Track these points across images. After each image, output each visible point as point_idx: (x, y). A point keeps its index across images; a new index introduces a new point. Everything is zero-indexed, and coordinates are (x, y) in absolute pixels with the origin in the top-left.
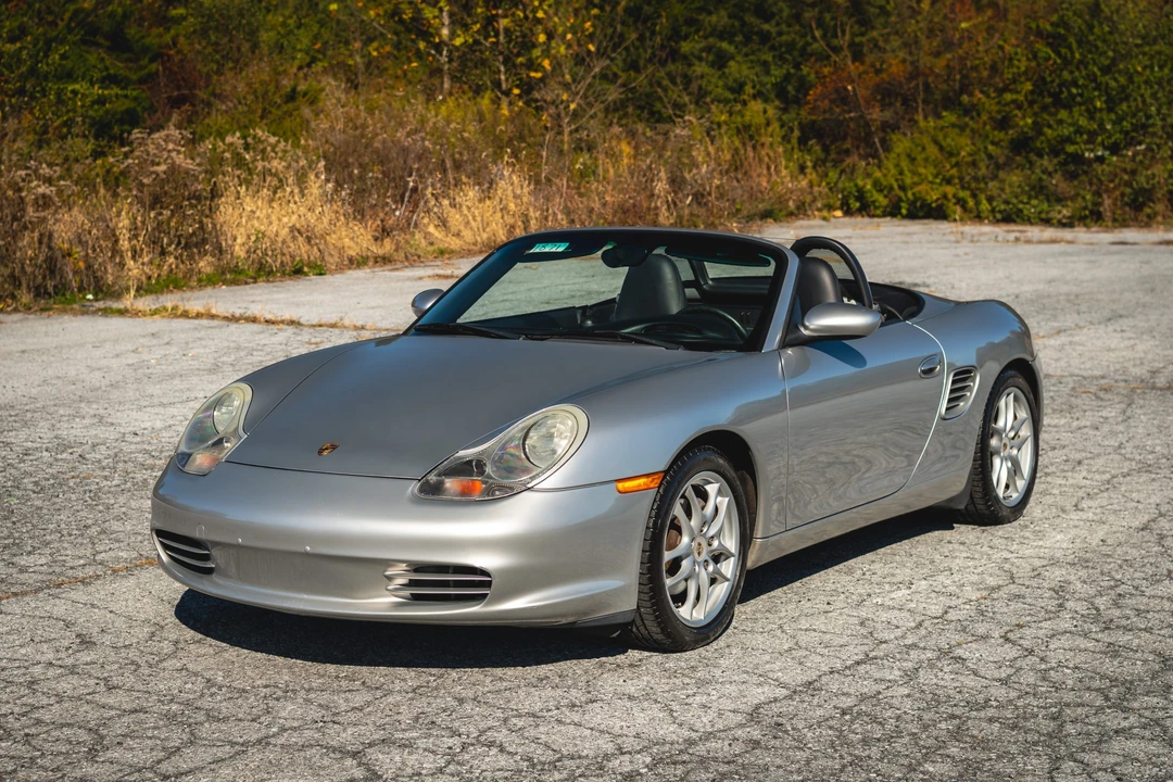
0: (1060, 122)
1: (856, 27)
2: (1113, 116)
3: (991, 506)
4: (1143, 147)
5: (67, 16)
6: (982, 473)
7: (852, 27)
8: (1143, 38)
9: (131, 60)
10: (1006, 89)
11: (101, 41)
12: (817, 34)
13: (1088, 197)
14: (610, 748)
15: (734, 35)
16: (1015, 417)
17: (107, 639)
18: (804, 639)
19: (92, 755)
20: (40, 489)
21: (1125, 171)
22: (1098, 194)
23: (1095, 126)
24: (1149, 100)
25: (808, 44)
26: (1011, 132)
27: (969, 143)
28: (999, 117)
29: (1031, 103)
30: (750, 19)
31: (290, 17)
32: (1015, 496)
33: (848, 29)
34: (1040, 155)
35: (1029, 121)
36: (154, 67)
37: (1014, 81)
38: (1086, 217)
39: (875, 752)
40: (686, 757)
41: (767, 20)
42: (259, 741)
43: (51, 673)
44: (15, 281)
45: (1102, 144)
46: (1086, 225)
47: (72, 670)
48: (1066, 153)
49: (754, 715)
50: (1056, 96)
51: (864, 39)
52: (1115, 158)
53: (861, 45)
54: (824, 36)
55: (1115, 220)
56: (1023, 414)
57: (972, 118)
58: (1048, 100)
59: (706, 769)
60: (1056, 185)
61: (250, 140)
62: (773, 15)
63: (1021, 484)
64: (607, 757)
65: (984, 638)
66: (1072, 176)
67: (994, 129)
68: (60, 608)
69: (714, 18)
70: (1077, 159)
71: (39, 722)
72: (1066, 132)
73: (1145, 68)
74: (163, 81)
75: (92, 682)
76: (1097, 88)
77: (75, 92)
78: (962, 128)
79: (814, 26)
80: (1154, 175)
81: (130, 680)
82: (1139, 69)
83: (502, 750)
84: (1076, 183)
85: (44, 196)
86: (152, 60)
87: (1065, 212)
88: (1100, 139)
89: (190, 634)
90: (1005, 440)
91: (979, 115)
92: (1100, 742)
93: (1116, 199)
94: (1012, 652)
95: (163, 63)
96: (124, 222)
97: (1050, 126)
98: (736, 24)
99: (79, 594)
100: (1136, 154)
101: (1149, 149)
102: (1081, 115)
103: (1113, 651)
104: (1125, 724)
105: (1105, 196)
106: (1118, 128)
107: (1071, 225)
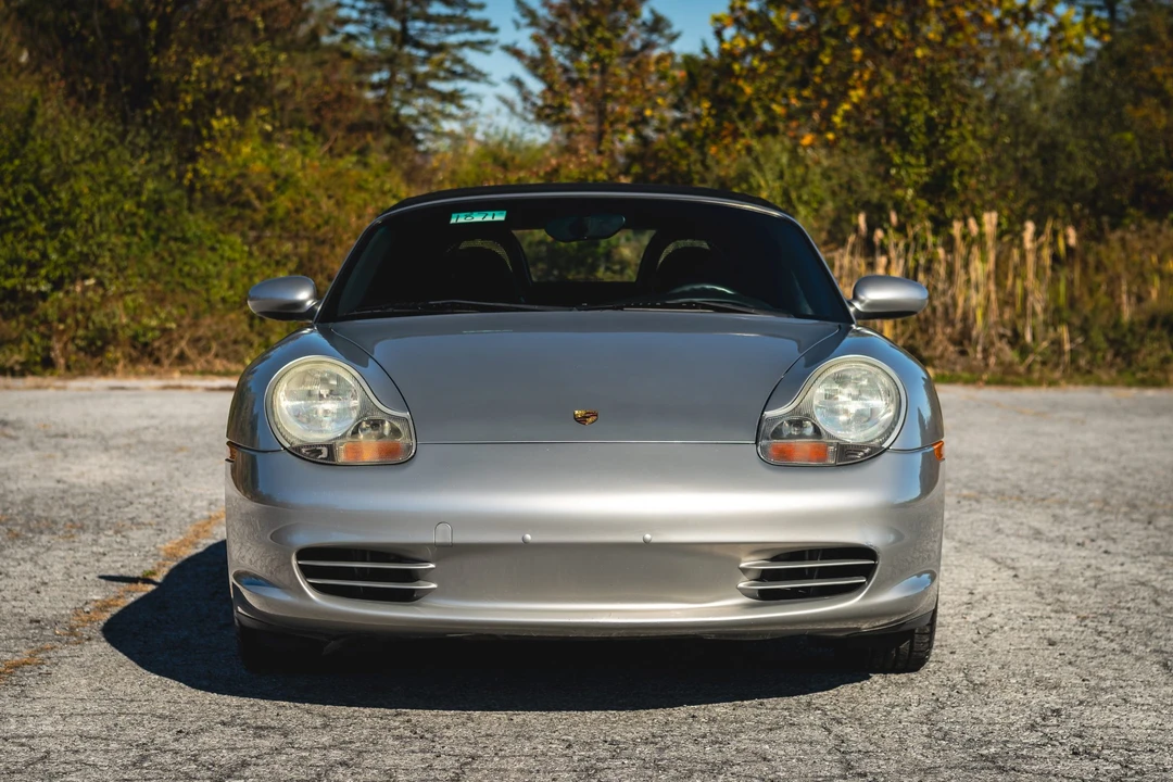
2: (57, 244)
4: (91, 282)
8: (82, 154)
13: (36, 339)
21: (76, 309)
22: (47, 337)
23: (37, 256)
45: (47, 278)
46: (37, 374)
52: (59, 295)
55: (68, 368)
66: (8, 315)
70: (18, 293)
73: (91, 189)
76: (36, 211)
82: (83, 189)
84: (16, 323)
87: (15, 356)
88: (43, 271)
93: (66, 343)
100: (85, 289)
101: (100, 283)
102: (19, 243)
105: (55, 340)
106: (62, 259)
107: (22, 374)
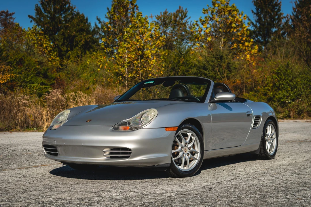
0: (279, 94)
1: (228, 72)
2: (293, 92)
3: (266, 154)
4: (300, 100)
5: (33, 69)
6: (263, 145)
7: (227, 72)
8: (300, 73)
9: (48, 80)
10: (266, 86)
11: (41, 75)
12: (219, 73)
13: (287, 112)
14: (164, 192)
15: (198, 74)
16: (271, 132)
17: (30, 176)
18: (217, 176)
19: (23, 193)
20: (16, 155)
21: (296, 105)
22: (289, 111)
23: (288, 95)
24: (301, 88)
25: (216, 76)
26: (267, 96)
27: (257, 99)
28: (264, 93)
29: (272, 89)
30: (201, 70)
31: (89, 74)
32: (272, 153)
33: (226, 72)
34: (275, 102)
35: (272, 94)
36: (54, 81)
37: (268, 84)
38: (286, 117)
39: (237, 193)
40: (185, 194)
41: (206, 71)
42: (69, 191)
43: (14, 181)
44: (16, 125)
45: (290, 99)
46: (287, 119)
47: (20, 181)
48: (281, 101)
49: (204, 187)
50: (278, 88)
51: (230, 75)
52: (293, 103)
53: (229, 76)
54: (220, 74)
55: (294, 118)
56: (274, 132)
57: (257, 93)
58: (276, 88)
59: (191, 196)
60: (279, 109)
61: (77, 94)
62: (207, 69)
63: (273, 150)
64: (163, 193)
65: (266, 176)
66: (283, 107)
67: (263, 96)
68: (19, 172)
69: (193, 70)
70: (284, 103)
71: (10, 189)
72: (281, 96)
73: (300, 80)
74: (56, 85)
75: (25, 183)
76: (289, 85)
77: (34, 86)
78: (255, 96)
79: (217, 71)
80: (303, 107)
81: (35, 182)
82: (299, 81)
83: (135, 192)
84: (284, 109)
85: (24, 103)
86: (54, 80)
87: (281, 115)
88: (289, 98)
89: (52, 175)
90: (269, 138)
91: (259, 92)
92: (298, 191)
93: (294, 112)
94: (274, 178)
95: (56, 81)
96: (44, 112)
97: (277, 95)
98: (198, 71)
99: (25, 170)
100: (299, 101)
101: (302, 100)
102: (285, 92)
103: (301, 178)
104: (305, 189)
105: (291, 112)
106: (294, 95)
107: (283, 119)
